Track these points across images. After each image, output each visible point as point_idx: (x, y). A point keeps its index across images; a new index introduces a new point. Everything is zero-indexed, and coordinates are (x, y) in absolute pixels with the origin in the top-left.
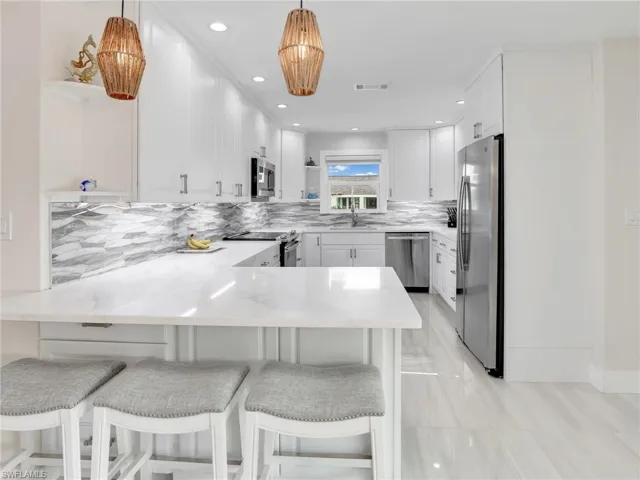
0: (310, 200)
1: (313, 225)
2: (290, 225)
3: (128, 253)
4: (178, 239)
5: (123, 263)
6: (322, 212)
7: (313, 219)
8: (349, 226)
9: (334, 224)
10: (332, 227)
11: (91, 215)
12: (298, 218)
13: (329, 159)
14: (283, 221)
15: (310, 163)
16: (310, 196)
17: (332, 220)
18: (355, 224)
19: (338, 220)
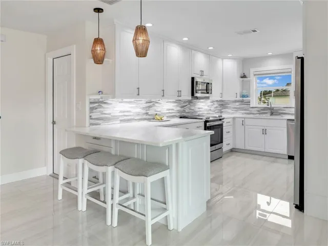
0: (244, 99)
1: (246, 113)
2: (233, 113)
3: (121, 118)
4: (149, 115)
5: (119, 122)
6: (251, 106)
7: (245, 110)
8: (269, 115)
9: (259, 114)
10: (258, 115)
11: (105, 103)
12: (237, 109)
13: (255, 73)
14: (229, 111)
15: (244, 76)
16: (243, 96)
17: (258, 111)
18: (272, 114)
19: (262, 111)
